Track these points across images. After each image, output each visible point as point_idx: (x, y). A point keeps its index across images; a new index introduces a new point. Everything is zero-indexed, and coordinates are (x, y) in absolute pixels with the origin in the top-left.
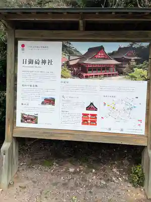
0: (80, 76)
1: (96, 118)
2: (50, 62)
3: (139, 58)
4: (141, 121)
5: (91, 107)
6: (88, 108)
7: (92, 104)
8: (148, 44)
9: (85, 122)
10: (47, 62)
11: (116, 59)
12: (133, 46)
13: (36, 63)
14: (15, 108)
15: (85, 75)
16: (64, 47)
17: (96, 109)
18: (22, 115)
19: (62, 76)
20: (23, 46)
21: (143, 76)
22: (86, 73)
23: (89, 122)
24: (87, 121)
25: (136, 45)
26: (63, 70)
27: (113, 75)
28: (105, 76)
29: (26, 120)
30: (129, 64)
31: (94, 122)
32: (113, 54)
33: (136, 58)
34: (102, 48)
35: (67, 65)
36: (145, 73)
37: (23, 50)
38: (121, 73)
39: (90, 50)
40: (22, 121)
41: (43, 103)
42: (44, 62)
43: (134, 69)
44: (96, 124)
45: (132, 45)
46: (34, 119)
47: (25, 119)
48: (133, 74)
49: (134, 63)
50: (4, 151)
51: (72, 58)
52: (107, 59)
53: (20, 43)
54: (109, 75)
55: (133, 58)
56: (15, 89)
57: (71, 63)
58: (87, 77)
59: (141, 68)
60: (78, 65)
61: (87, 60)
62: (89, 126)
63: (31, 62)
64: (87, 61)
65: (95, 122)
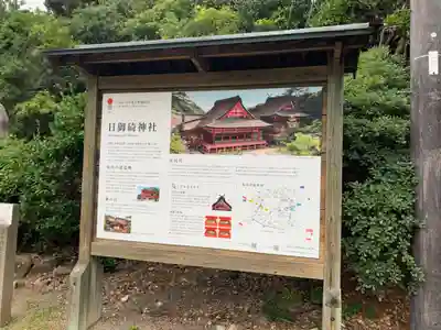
0: (202, 150)
1: (229, 224)
2: (152, 127)
3: (303, 115)
4: (311, 231)
5: (221, 204)
6: (216, 207)
7: (222, 198)
8: (320, 89)
9: (210, 232)
10: (148, 126)
11: (264, 119)
12: (294, 94)
13: (129, 129)
14: (95, 205)
15: (209, 147)
16: (175, 100)
17: (229, 208)
18: (107, 217)
19: (173, 151)
20: (110, 101)
21: (313, 147)
22: (211, 143)
23: (218, 231)
24: (214, 230)
25: (298, 93)
26: (174, 140)
27: (258, 147)
28: (244, 148)
29: (112, 226)
30: (286, 126)
31: (226, 233)
32: (257, 109)
33: (298, 115)
34: (237, 100)
35: (179, 131)
36: (316, 141)
37: (110, 108)
38: (271, 143)
39: (219, 104)
40: (106, 229)
41: (139, 197)
42: (142, 127)
43: (296, 135)
44: (229, 237)
45: (291, 92)
46: (124, 226)
47: (111, 224)
48: (294, 143)
49: (295, 125)
50: (75, 279)
51: (188, 118)
52: (247, 118)
53: (106, 97)
54: (252, 147)
55: (292, 116)
56: (96, 174)
57: (187, 127)
58: (213, 151)
59: (308, 132)
60: (198, 131)
61: (214, 122)
62: (218, 239)
63: (122, 127)
64: (213, 124)
65: (228, 231)
